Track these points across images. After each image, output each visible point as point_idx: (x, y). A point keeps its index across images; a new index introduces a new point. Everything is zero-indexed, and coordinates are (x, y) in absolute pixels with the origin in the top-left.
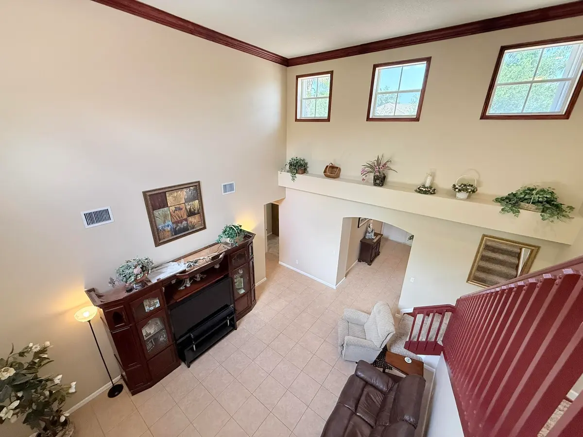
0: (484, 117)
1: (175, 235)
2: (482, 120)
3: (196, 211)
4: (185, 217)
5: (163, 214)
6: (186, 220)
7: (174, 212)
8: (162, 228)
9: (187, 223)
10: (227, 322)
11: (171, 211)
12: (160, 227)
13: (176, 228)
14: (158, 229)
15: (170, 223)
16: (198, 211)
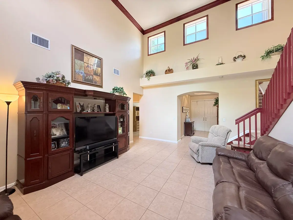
0: (237, 29)
1: (85, 81)
2: (237, 31)
3: (99, 74)
4: (92, 74)
5: (80, 64)
6: (92, 76)
7: (86, 67)
8: (78, 72)
9: (93, 78)
10: (113, 147)
11: (85, 65)
12: (77, 71)
13: (86, 77)
14: (75, 71)
15: (83, 72)
16: (100, 75)
